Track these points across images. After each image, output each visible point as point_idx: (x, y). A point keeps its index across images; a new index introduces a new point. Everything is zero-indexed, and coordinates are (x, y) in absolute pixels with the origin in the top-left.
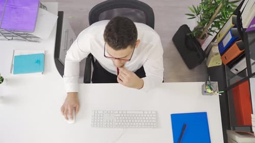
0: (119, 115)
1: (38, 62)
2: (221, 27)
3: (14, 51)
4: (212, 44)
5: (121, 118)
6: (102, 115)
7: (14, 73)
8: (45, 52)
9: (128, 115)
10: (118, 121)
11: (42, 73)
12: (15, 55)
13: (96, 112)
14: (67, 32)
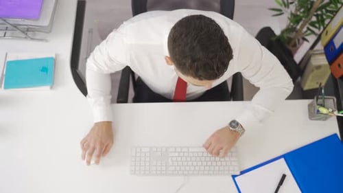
0: (177, 154)
1: (45, 70)
2: (326, 22)
3: (7, 54)
4: (311, 52)
5: (179, 159)
6: (148, 155)
7: (5, 88)
8: (56, 55)
9: (191, 155)
10: (176, 164)
11: (51, 88)
12: (8, 60)
13: (138, 150)
14: (91, 31)
